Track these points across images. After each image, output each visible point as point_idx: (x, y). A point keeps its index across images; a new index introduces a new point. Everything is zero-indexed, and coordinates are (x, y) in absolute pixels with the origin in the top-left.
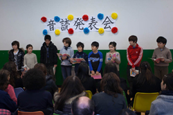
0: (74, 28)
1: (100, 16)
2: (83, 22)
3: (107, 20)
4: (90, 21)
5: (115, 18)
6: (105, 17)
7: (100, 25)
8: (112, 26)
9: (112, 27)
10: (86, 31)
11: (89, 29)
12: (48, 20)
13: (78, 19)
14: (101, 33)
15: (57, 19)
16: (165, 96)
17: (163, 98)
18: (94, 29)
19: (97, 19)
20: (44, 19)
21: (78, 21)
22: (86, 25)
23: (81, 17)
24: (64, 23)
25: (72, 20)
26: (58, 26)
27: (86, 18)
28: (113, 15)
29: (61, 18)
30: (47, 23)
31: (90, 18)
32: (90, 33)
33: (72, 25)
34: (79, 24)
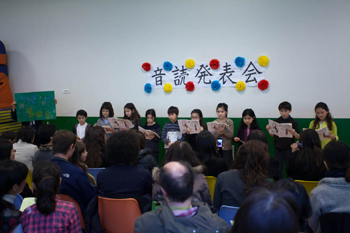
0: (195, 81)
1: (240, 62)
2: (211, 71)
3: (251, 67)
4: (221, 70)
5: (265, 64)
6: (247, 63)
7: (239, 76)
8: (260, 78)
9: (259, 80)
10: (216, 86)
11: (221, 82)
12: (154, 67)
13: (202, 66)
14: (241, 89)
15: (168, 66)
16: (331, 179)
17: (328, 183)
18: (228, 83)
19: (233, 66)
20: (147, 67)
21: (203, 70)
22: (216, 75)
23: (207, 62)
24: (180, 73)
25: (192, 68)
26: (169, 77)
27: (215, 64)
28: (261, 59)
29: (174, 64)
30: (151, 73)
31: (222, 64)
32: (222, 89)
33: (191, 77)
34: (204, 75)
